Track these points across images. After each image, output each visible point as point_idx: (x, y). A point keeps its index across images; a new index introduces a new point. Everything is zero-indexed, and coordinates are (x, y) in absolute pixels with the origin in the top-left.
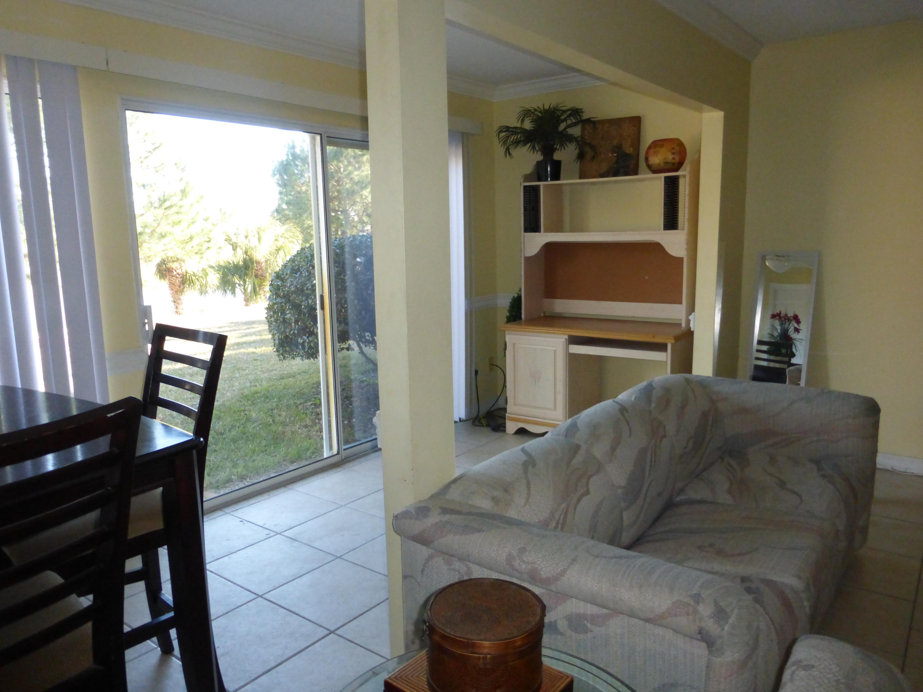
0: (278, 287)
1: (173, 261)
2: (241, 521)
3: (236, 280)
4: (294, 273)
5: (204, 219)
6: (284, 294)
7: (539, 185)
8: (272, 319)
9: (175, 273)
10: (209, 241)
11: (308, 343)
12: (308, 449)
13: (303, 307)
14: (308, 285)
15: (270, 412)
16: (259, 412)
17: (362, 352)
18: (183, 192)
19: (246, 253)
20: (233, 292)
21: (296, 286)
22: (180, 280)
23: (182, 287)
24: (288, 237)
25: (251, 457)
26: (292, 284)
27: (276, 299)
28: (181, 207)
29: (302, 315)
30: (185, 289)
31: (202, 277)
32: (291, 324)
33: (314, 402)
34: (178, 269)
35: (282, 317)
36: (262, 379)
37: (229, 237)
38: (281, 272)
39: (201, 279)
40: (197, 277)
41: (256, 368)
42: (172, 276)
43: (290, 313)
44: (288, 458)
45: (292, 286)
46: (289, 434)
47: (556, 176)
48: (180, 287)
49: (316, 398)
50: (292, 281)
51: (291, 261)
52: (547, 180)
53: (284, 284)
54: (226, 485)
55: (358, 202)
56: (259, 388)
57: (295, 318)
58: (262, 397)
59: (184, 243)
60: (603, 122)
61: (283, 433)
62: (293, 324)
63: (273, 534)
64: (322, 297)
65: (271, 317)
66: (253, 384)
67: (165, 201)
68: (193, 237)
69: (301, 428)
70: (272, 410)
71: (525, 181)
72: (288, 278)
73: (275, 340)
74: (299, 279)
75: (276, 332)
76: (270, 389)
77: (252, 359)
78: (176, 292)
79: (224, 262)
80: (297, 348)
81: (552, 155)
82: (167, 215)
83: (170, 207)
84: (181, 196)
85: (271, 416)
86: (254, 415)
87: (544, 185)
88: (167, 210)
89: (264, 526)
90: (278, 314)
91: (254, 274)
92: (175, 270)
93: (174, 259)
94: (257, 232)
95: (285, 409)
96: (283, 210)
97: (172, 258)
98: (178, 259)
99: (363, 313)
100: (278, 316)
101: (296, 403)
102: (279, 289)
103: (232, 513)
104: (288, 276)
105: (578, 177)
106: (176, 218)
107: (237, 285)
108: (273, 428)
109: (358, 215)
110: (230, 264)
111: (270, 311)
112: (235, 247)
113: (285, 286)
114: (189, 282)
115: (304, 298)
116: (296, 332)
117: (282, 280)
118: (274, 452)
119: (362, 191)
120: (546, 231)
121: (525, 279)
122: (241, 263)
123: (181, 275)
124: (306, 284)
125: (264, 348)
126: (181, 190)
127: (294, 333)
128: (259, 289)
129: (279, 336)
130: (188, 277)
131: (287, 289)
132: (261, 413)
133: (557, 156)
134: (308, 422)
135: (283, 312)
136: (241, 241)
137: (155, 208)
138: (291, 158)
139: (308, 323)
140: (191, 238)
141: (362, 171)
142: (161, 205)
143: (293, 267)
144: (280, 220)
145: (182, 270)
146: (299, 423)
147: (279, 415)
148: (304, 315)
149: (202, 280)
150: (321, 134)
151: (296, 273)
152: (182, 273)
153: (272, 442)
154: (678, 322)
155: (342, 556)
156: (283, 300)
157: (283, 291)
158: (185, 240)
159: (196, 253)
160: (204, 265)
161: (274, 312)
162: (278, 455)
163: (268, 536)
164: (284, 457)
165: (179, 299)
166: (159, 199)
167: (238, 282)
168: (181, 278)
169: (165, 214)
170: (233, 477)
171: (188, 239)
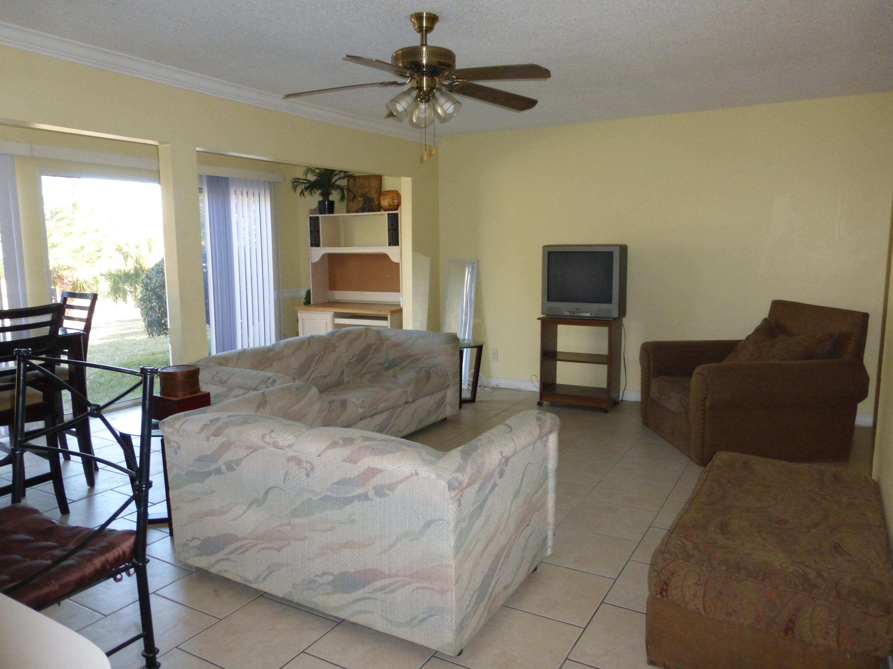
0: (147, 284)
1: (65, 269)
3: (127, 287)
5: (95, 231)
6: (151, 289)
7: (319, 217)
9: (66, 281)
10: (99, 251)
18: (74, 205)
19: (137, 262)
20: (125, 300)
22: (71, 287)
26: (157, 282)
27: (146, 292)
28: (72, 219)
31: (93, 284)
32: (156, 310)
34: (68, 277)
35: (150, 305)
37: (120, 247)
39: (91, 286)
40: (88, 284)
41: (135, 349)
42: (63, 283)
43: (155, 302)
45: (157, 283)
47: (331, 210)
51: (157, 266)
52: (325, 213)
59: (75, 252)
60: (359, 177)
62: (158, 310)
65: (142, 306)
67: (56, 213)
68: (84, 247)
71: (310, 214)
77: (132, 344)
79: (116, 271)
80: (161, 327)
81: (328, 197)
82: (58, 227)
84: (72, 210)
87: (321, 217)
88: (58, 222)
92: (66, 278)
93: (64, 267)
94: (148, 242)
97: (63, 266)
98: (69, 268)
100: (147, 304)
102: (147, 286)
104: (154, 276)
105: (346, 211)
106: (67, 229)
107: (128, 293)
110: (121, 272)
112: (126, 257)
114: (79, 289)
116: (160, 315)
117: (150, 279)
120: (324, 246)
121: (312, 277)
122: (132, 272)
123: (72, 283)
126: (72, 204)
127: (158, 316)
129: (147, 319)
130: (79, 284)
133: (331, 198)
135: (150, 302)
136: (133, 252)
140: (82, 248)
142: (52, 217)
143: (158, 269)
145: (72, 278)
149: (93, 287)
152: (73, 280)
154: (398, 304)
156: (151, 293)
157: (150, 287)
158: (75, 250)
159: (87, 262)
160: (95, 273)
161: (144, 302)
166: (51, 212)
167: (129, 289)
168: (72, 285)
171: (79, 249)
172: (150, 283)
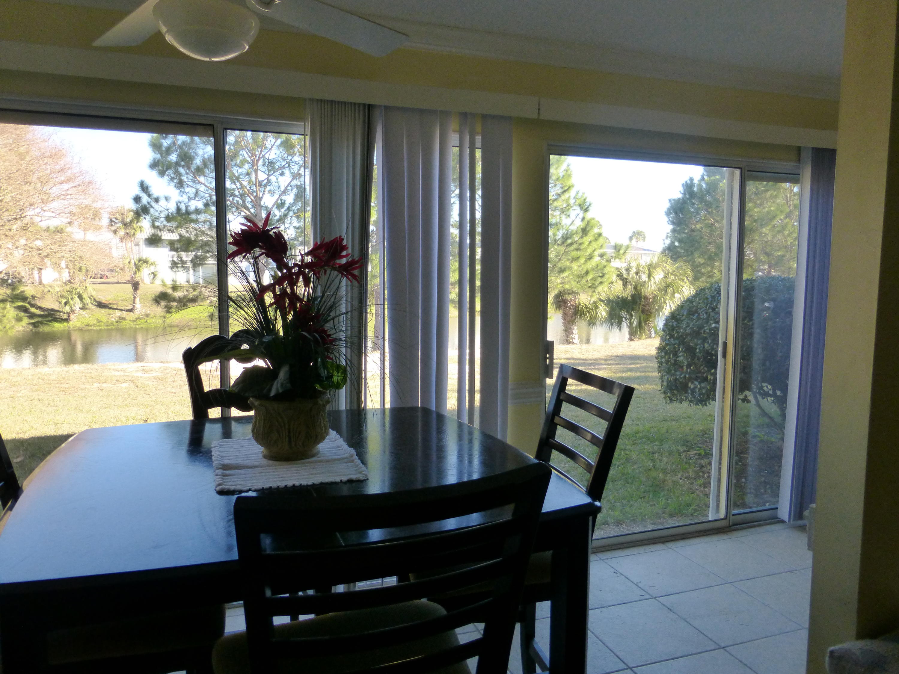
0: (673, 329)
1: (569, 294)
2: (615, 572)
3: (623, 313)
4: (691, 315)
5: (600, 256)
6: (678, 335)
8: (663, 360)
9: (569, 305)
10: (602, 276)
11: (699, 390)
12: (689, 505)
13: (698, 351)
14: (706, 328)
15: (650, 456)
16: (639, 454)
17: (758, 405)
18: (584, 230)
19: (635, 288)
20: (619, 326)
21: (692, 328)
22: (573, 311)
23: (574, 317)
24: (678, 274)
25: (629, 501)
26: (689, 326)
27: (669, 339)
28: (580, 244)
29: (696, 359)
30: (577, 320)
31: (592, 309)
32: (682, 367)
33: (698, 452)
34: (572, 301)
35: (674, 358)
36: (645, 418)
37: (621, 273)
38: (677, 313)
39: (591, 311)
40: (588, 310)
42: (567, 307)
43: (683, 356)
44: (667, 510)
45: (688, 328)
46: (670, 483)
48: (572, 317)
49: (700, 448)
50: (688, 323)
53: (679, 325)
54: (602, 527)
55: (755, 240)
56: (641, 428)
57: (688, 362)
58: (643, 438)
59: (580, 277)
61: (664, 481)
62: (685, 368)
63: (647, 596)
64: (725, 344)
65: (662, 357)
66: (635, 422)
67: (567, 238)
69: (683, 479)
70: (653, 453)
72: (685, 319)
73: (663, 381)
74: (696, 322)
75: (665, 374)
76: (652, 430)
78: (568, 322)
79: (614, 296)
80: (686, 392)
82: (567, 252)
83: (571, 244)
84: (581, 234)
85: (652, 460)
86: (634, 456)
88: (568, 247)
89: (639, 585)
90: (670, 355)
91: (641, 309)
92: (569, 302)
93: (569, 292)
94: (648, 268)
95: (667, 454)
96: (676, 247)
97: (568, 290)
99: (768, 363)
100: (670, 358)
101: (678, 450)
102: (673, 330)
103: (606, 561)
104: (684, 317)
106: (575, 254)
107: (624, 319)
108: (653, 474)
109: (755, 254)
110: (619, 298)
111: (661, 352)
112: (625, 284)
113: (679, 327)
114: (580, 313)
115: (699, 342)
117: (677, 320)
118: (653, 501)
119: (762, 228)
122: (629, 298)
123: (574, 307)
124: (704, 327)
125: (648, 386)
126: (582, 229)
127: (685, 377)
128: (645, 324)
129: (668, 378)
130: (580, 308)
131: (682, 330)
132: (642, 455)
134: (691, 474)
135: (675, 354)
136: (632, 277)
137: (559, 244)
138: (687, 196)
139: (702, 368)
140: (587, 273)
141: (764, 208)
142: (563, 243)
143: (690, 307)
144: (671, 257)
145: (575, 302)
146: (681, 473)
147: (660, 460)
148: (699, 359)
149: (592, 313)
150: (741, 168)
151: (693, 315)
152: (575, 304)
153: (651, 489)
155: (727, 647)
156: (677, 342)
157: (677, 332)
158: (581, 275)
159: (590, 287)
160: (595, 299)
161: (666, 353)
162: (656, 505)
163: (643, 597)
164: (663, 508)
165: (570, 328)
167: (625, 316)
168: (574, 309)
169: (566, 250)
170: (609, 519)
171: (584, 274)
172: (678, 326)
